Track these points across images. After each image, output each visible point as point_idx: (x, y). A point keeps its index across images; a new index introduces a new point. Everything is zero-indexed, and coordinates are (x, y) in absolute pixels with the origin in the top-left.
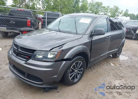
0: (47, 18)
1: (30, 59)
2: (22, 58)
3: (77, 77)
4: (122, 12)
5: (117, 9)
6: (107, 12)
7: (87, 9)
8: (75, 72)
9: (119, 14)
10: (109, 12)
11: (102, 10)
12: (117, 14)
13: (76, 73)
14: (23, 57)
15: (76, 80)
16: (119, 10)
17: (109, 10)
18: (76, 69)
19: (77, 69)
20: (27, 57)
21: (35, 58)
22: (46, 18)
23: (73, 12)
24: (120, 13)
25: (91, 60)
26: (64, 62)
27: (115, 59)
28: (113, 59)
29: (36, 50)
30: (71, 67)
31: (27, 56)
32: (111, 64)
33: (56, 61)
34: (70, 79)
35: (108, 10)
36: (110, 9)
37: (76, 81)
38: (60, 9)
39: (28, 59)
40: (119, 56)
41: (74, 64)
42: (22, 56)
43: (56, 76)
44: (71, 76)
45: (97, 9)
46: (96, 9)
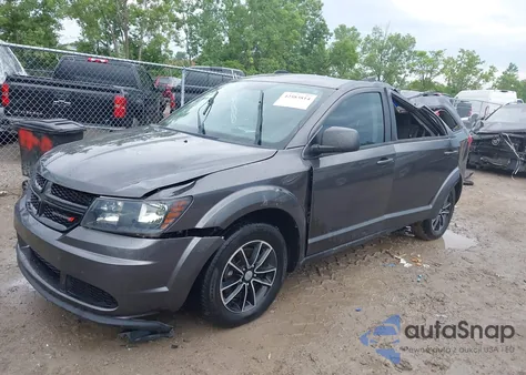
0: (186, 92)
1: (79, 225)
2: (56, 221)
3: (251, 299)
4: (491, 74)
5: (471, 62)
6: (431, 72)
7: (356, 60)
8: (243, 279)
9: (481, 82)
10: (442, 71)
11: (414, 65)
12: (474, 79)
13: (249, 282)
14: (57, 219)
15: (247, 310)
16: (478, 66)
17: (441, 67)
18: (247, 270)
19: (252, 269)
20: (70, 219)
21: (95, 223)
22: (183, 91)
23: (303, 70)
24: (482, 77)
25: (310, 241)
26: (196, 240)
27: (424, 244)
28: (416, 242)
29: (98, 196)
30: (229, 262)
31: (70, 215)
32: (402, 261)
33: (164, 236)
34: (225, 304)
35: (435, 66)
36: (447, 62)
37: (250, 313)
38: (252, 60)
39: (71, 226)
40: (438, 232)
41: (241, 249)
42: (54, 213)
43: (165, 289)
44: (226, 294)
45: (393, 59)
46: (391, 60)
